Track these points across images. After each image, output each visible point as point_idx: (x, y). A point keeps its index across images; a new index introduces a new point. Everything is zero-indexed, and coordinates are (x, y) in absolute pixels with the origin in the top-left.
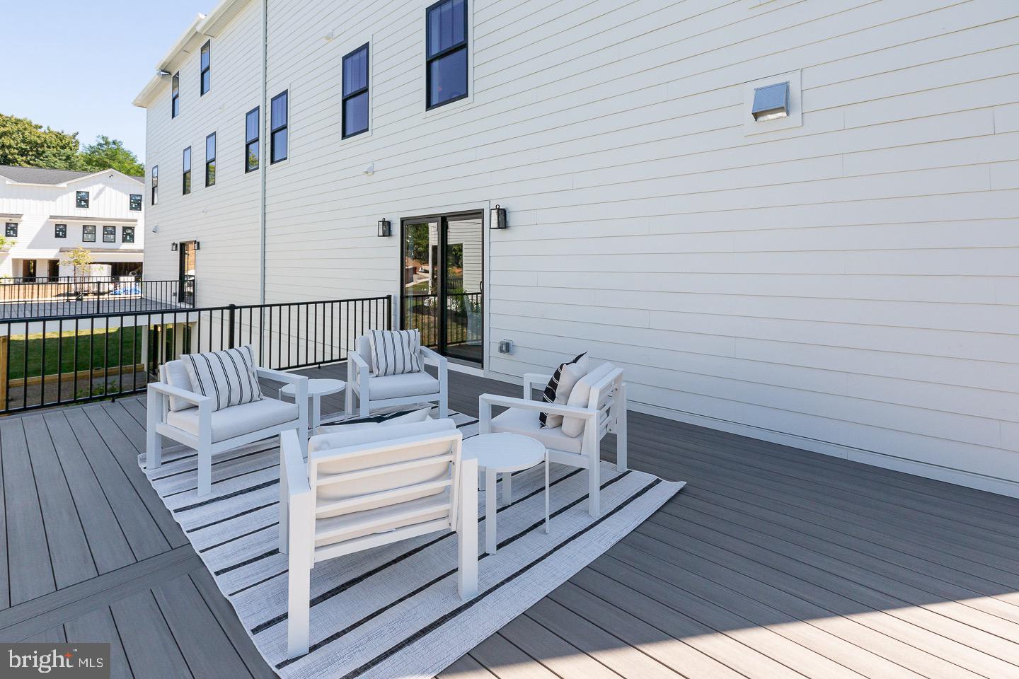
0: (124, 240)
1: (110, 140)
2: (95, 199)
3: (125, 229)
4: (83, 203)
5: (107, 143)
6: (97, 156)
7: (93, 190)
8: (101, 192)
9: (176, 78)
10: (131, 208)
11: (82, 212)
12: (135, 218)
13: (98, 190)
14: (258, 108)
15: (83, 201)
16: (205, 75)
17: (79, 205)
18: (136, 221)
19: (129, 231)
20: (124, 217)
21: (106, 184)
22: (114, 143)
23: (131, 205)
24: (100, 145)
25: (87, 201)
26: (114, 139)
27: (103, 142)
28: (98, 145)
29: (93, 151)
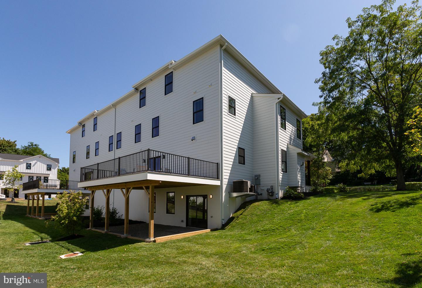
0: (44, 182)
1: (34, 144)
2: (33, 166)
3: (45, 177)
4: (29, 168)
5: (32, 145)
6: (28, 150)
7: (33, 163)
8: (36, 163)
9: (84, 126)
10: (47, 170)
11: (28, 171)
12: (49, 173)
13: (34, 163)
14: (113, 136)
15: (29, 166)
16: (95, 126)
17: (27, 168)
18: (49, 174)
19: (46, 178)
20: (44, 173)
21: (38, 161)
22: (35, 145)
23: (47, 169)
24: (29, 146)
25: (30, 167)
26: (35, 144)
27: (30, 144)
28: (28, 146)
29: (26, 148)
